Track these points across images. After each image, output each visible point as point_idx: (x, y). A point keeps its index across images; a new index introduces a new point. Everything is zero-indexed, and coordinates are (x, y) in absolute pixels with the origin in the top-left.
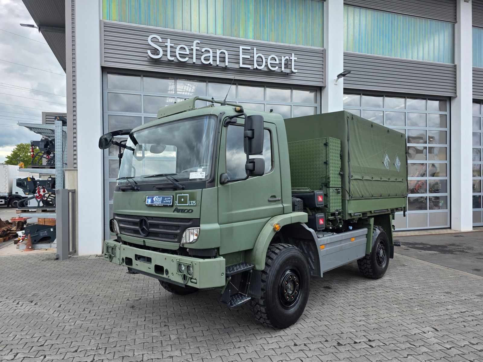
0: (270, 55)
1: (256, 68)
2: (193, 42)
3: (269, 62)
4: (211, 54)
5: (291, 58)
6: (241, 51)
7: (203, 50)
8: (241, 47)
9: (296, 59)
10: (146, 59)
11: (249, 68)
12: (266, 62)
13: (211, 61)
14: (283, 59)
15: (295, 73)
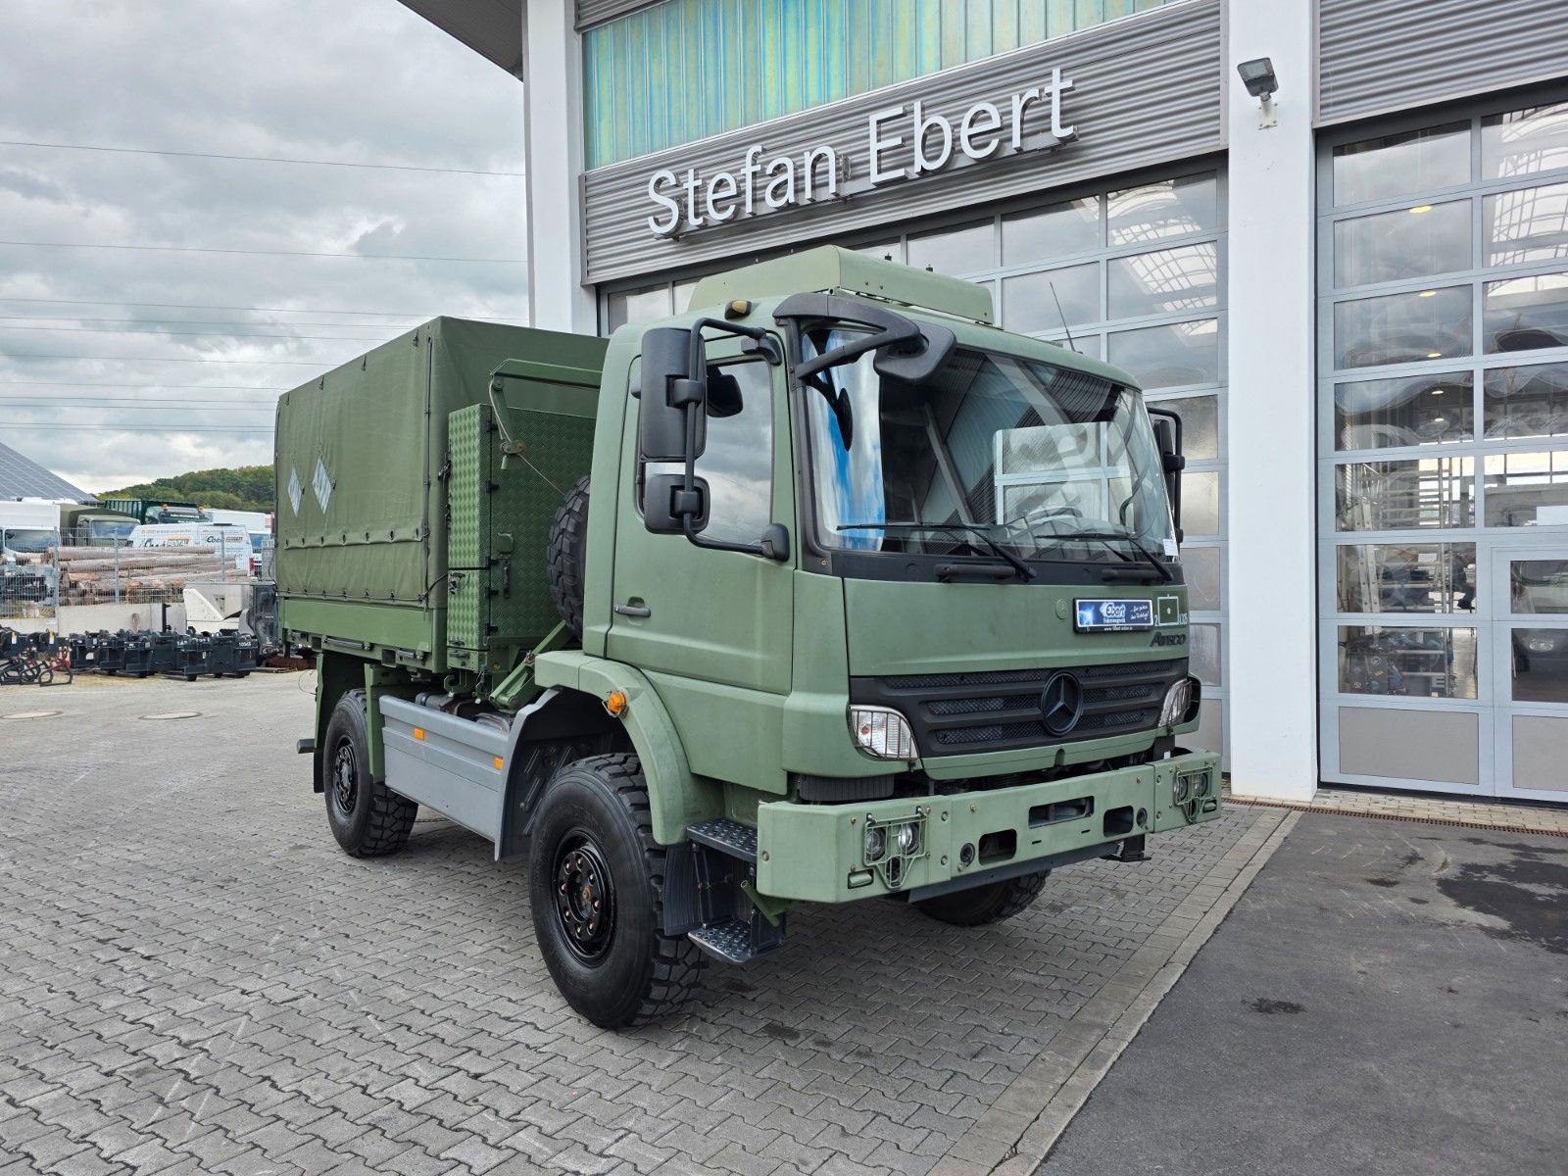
0: (967, 110)
1: (922, 168)
2: (744, 157)
3: (965, 132)
4: (789, 176)
5: (1047, 90)
6: (873, 129)
7: (769, 170)
8: (874, 117)
9: (1068, 84)
10: (652, 242)
11: (903, 179)
12: (956, 140)
13: (790, 196)
14: (1017, 106)
15: (1072, 138)
